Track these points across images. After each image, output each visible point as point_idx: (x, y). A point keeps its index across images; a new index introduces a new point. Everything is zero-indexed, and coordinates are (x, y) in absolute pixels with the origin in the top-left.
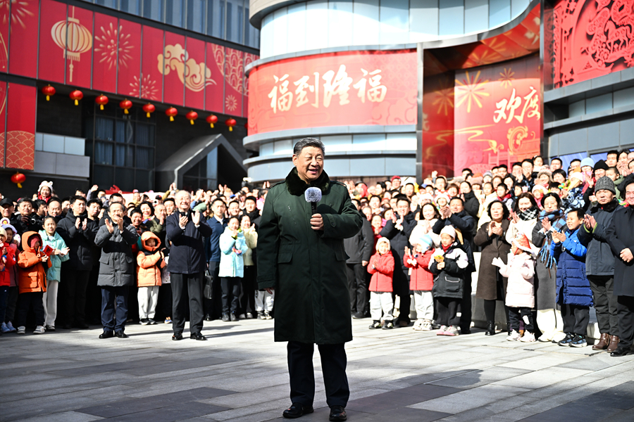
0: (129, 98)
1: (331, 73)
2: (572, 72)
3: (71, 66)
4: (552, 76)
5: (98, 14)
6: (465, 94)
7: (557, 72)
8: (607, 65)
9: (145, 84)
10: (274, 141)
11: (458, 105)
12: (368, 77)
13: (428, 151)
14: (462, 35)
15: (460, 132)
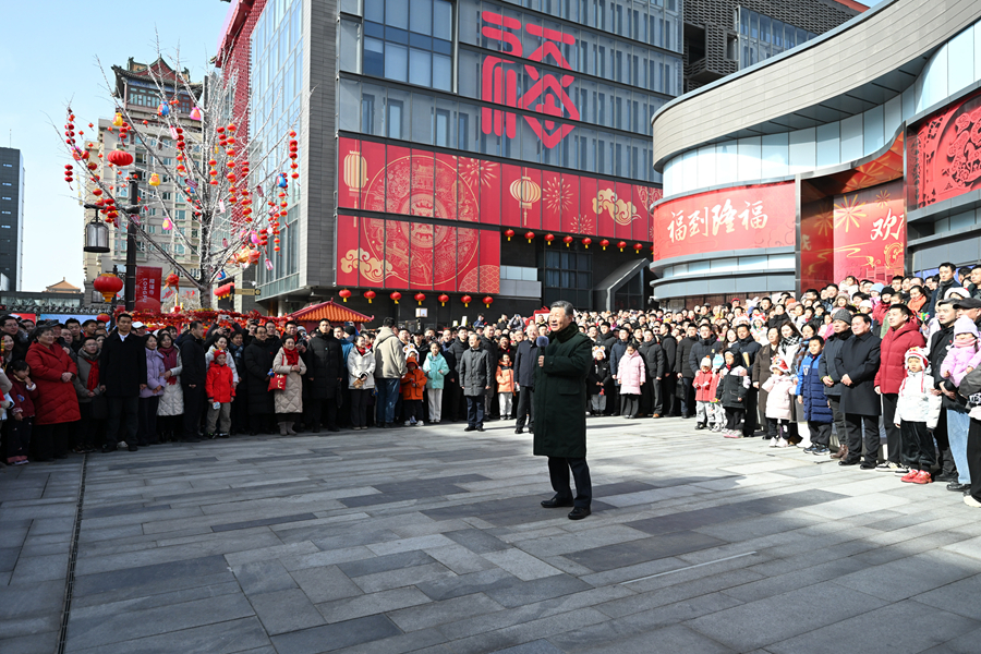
0: (570, 234)
1: (717, 208)
2: (934, 193)
3: (525, 213)
4: (916, 197)
5: (545, 172)
6: (843, 216)
7: (920, 193)
8: (967, 184)
9: (583, 222)
10: (673, 266)
11: (836, 226)
12: (750, 208)
13: (811, 267)
14: (838, 164)
15: (838, 250)
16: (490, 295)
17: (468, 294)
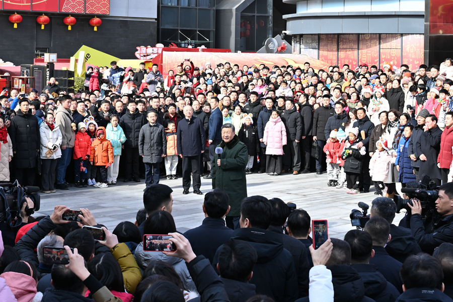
10: (307, 0)
13: (440, 8)
16: (98, 16)
17: (73, 15)
